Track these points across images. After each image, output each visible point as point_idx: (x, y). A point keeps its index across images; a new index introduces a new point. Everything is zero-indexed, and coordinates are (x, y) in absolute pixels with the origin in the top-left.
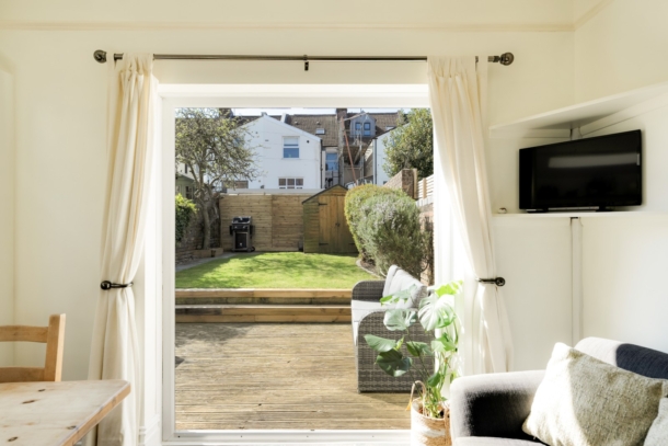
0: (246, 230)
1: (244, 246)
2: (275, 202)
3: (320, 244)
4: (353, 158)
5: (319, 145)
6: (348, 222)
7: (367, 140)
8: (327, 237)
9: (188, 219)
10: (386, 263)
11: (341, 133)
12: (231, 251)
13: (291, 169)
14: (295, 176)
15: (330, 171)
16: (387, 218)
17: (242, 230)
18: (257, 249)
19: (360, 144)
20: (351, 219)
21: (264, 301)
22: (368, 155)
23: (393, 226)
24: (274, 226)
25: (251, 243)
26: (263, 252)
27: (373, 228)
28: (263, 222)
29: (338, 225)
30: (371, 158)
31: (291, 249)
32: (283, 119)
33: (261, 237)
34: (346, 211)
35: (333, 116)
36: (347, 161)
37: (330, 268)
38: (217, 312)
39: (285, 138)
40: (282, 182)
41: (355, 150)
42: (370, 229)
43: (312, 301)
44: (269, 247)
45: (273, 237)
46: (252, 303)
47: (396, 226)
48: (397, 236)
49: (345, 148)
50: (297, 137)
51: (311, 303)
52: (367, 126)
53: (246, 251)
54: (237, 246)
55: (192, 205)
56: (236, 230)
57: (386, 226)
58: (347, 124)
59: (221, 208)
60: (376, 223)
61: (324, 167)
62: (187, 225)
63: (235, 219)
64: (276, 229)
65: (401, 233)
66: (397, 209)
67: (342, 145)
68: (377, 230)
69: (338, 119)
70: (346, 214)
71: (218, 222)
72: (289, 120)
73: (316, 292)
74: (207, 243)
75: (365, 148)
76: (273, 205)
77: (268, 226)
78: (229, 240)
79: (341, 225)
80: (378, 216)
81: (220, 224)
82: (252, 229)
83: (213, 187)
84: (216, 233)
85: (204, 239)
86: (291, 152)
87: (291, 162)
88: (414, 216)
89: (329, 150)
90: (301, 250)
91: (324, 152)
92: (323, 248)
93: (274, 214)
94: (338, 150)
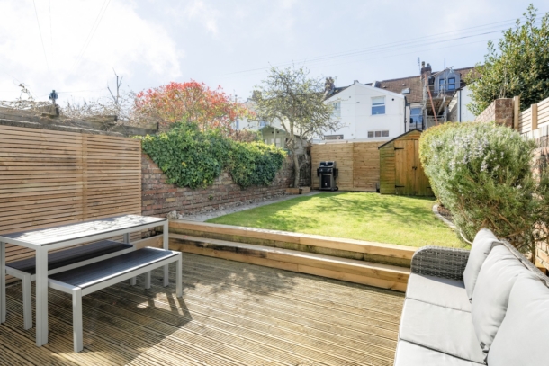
0: (330, 173)
1: (329, 185)
2: (356, 149)
3: (396, 187)
4: (437, 111)
5: (403, 101)
6: (423, 165)
7: (451, 93)
8: (403, 180)
9: (280, 163)
10: (471, 224)
11: (425, 90)
12: (317, 189)
13: (379, 123)
14: (381, 129)
15: (414, 124)
16: (474, 155)
17: (326, 173)
18: (340, 189)
19: (444, 97)
20: (426, 161)
21: (310, 249)
22: (452, 106)
23: (484, 167)
24: (355, 169)
25: (335, 184)
26: (346, 192)
27: (448, 171)
28: (345, 166)
29: (415, 168)
30: (455, 108)
31: (370, 190)
32: (374, 85)
33: (344, 179)
34: (421, 153)
35: (419, 77)
36: (430, 113)
37: (408, 213)
38: (263, 255)
39: (373, 98)
40: (371, 134)
41: (438, 103)
42: (443, 172)
43: (364, 258)
44: (351, 188)
45: (354, 179)
46: (298, 249)
47: (490, 169)
48: (491, 183)
49: (428, 101)
50: (384, 97)
51: (362, 259)
52: (452, 81)
53: (330, 190)
54: (323, 186)
55: (284, 153)
56: (322, 173)
57: (472, 168)
58: (431, 81)
59: (313, 155)
60: (452, 163)
61: (408, 120)
62: (279, 168)
63: (322, 164)
64: (357, 173)
65: (498, 179)
66: (492, 142)
67: (425, 99)
68: (454, 174)
69: (423, 77)
70: (420, 157)
71: (310, 165)
72: (378, 85)
73: (370, 247)
74: (297, 182)
75: (449, 101)
76: (354, 152)
77: (350, 170)
78: (317, 181)
79: (417, 168)
80: (456, 153)
81: (311, 168)
82: (335, 172)
83: (305, 138)
84: (308, 174)
85: (294, 180)
86: (378, 110)
87: (379, 117)
88: (522, 151)
89: (413, 106)
90: (378, 191)
91: (408, 108)
92: (399, 190)
93: (355, 159)
94: (421, 106)
